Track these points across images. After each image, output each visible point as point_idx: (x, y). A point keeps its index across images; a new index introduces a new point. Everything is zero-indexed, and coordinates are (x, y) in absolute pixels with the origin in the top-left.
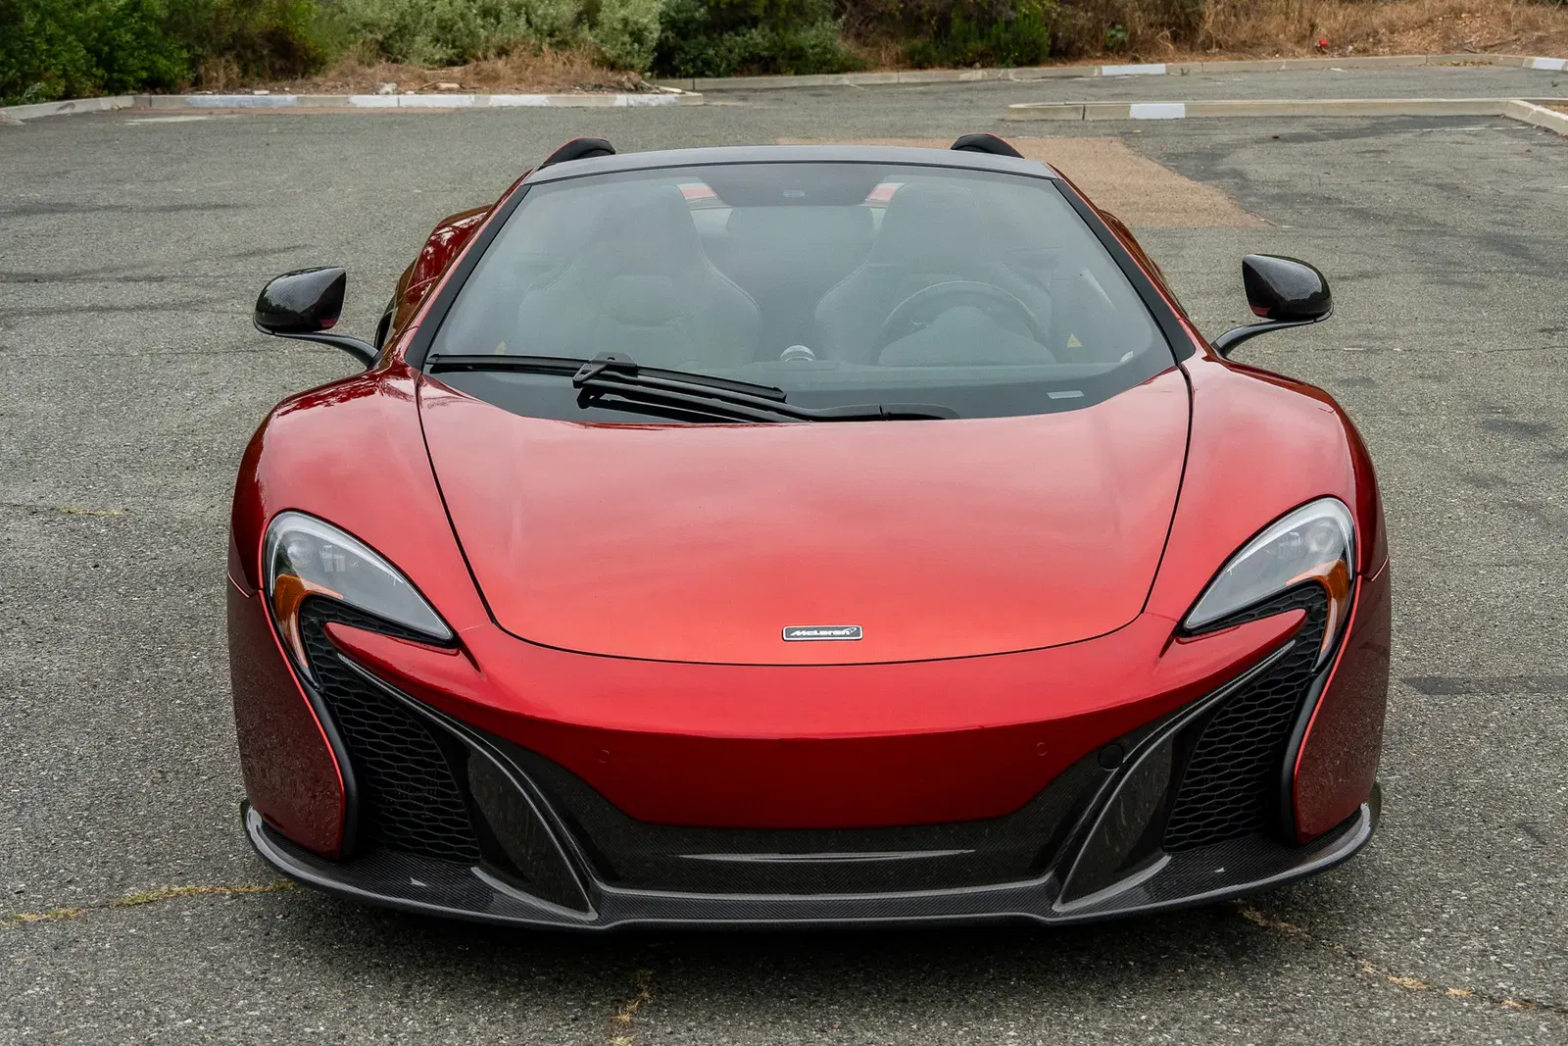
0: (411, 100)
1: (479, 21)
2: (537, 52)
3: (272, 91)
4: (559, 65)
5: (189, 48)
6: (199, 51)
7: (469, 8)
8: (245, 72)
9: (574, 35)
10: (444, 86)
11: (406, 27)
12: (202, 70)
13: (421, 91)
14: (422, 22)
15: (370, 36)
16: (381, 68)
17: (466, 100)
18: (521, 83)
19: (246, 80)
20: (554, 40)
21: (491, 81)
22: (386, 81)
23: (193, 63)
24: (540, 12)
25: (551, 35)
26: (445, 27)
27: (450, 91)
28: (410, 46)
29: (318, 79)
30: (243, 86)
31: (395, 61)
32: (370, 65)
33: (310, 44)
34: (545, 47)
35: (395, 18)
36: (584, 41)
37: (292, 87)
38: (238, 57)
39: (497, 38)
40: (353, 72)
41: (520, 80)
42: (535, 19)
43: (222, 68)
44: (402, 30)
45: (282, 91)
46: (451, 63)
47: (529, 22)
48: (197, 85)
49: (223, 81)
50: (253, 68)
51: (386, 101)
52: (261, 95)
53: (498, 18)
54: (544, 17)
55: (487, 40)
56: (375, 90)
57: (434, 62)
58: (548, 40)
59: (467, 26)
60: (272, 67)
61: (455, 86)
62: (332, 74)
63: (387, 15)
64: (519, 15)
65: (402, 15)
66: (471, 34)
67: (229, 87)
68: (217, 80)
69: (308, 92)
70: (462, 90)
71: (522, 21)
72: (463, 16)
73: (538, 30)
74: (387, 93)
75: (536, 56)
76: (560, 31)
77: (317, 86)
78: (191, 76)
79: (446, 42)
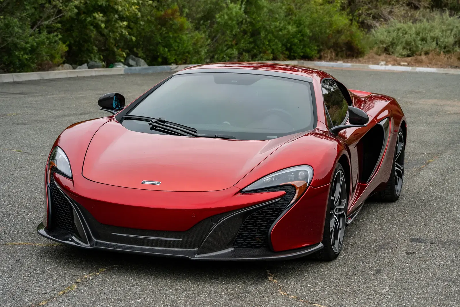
0: (390, 68)
1: (420, 42)
2: (439, 54)
3: (344, 62)
4: (446, 58)
5: (318, 46)
6: (321, 47)
7: (417, 38)
8: (337, 55)
9: (453, 49)
10: (402, 63)
11: (394, 43)
12: (322, 54)
13: (394, 65)
14: (400, 42)
15: (381, 46)
16: (383, 56)
17: (409, 69)
18: (430, 64)
19: (337, 58)
20: (445, 50)
21: (420, 63)
22: (383, 61)
23: (319, 51)
24: (441, 40)
25: (445, 48)
26: (408, 43)
27: (404, 65)
28: (395, 50)
29: (361, 59)
30: (335, 60)
31: (389, 54)
32: (380, 55)
33: (359, 47)
34: (442, 52)
35: (391, 40)
36: (456, 51)
37: (351, 61)
38: (335, 50)
39: (426, 48)
40: (372, 57)
41: (430, 63)
42: (439, 43)
43: (329, 54)
44: (393, 44)
45: (347, 62)
46: (408, 56)
47: (437, 44)
48: (320, 58)
49: (329, 57)
50: (340, 54)
51: (381, 67)
52: (340, 63)
53: (426, 42)
54: (442, 42)
55: (422, 49)
56: (378, 64)
57: (402, 55)
58: (443, 50)
59: (415, 44)
60: (346, 54)
61: (406, 64)
62: (366, 57)
63: (388, 39)
64: (434, 41)
65: (393, 39)
66: (417, 47)
67: (331, 60)
68: (327, 57)
69: (356, 63)
70: (408, 65)
71: (435, 43)
72: (414, 40)
73: (440, 47)
74: (382, 65)
75: (438, 55)
76: (448, 47)
77: (360, 61)
78: (318, 55)
79: (407, 49)
